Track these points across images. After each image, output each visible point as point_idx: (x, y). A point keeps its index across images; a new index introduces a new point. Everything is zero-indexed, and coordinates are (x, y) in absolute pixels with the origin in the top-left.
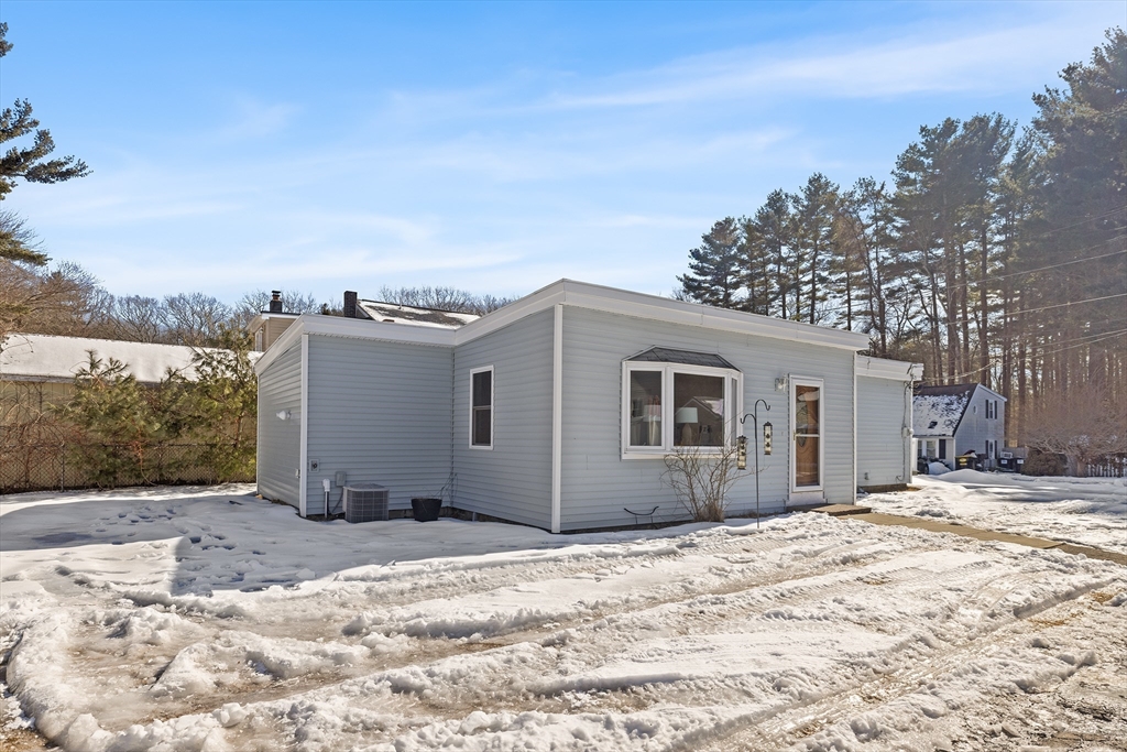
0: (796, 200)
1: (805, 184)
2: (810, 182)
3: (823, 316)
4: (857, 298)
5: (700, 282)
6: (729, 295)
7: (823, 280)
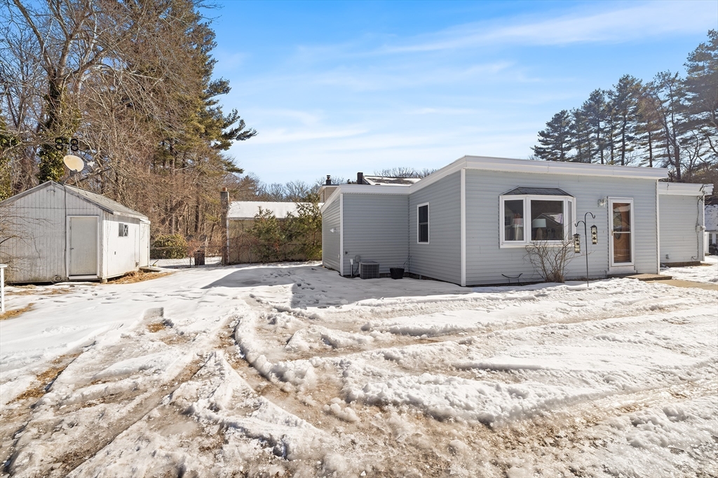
0: (610, 93)
1: (617, 83)
2: (620, 81)
3: (632, 160)
4: (657, 147)
5: (544, 149)
6: (565, 154)
7: (630, 139)
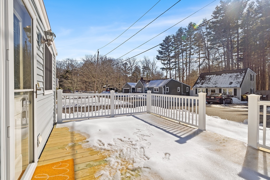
0: (185, 29)
2: (189, 24)
4: (202, 54)
